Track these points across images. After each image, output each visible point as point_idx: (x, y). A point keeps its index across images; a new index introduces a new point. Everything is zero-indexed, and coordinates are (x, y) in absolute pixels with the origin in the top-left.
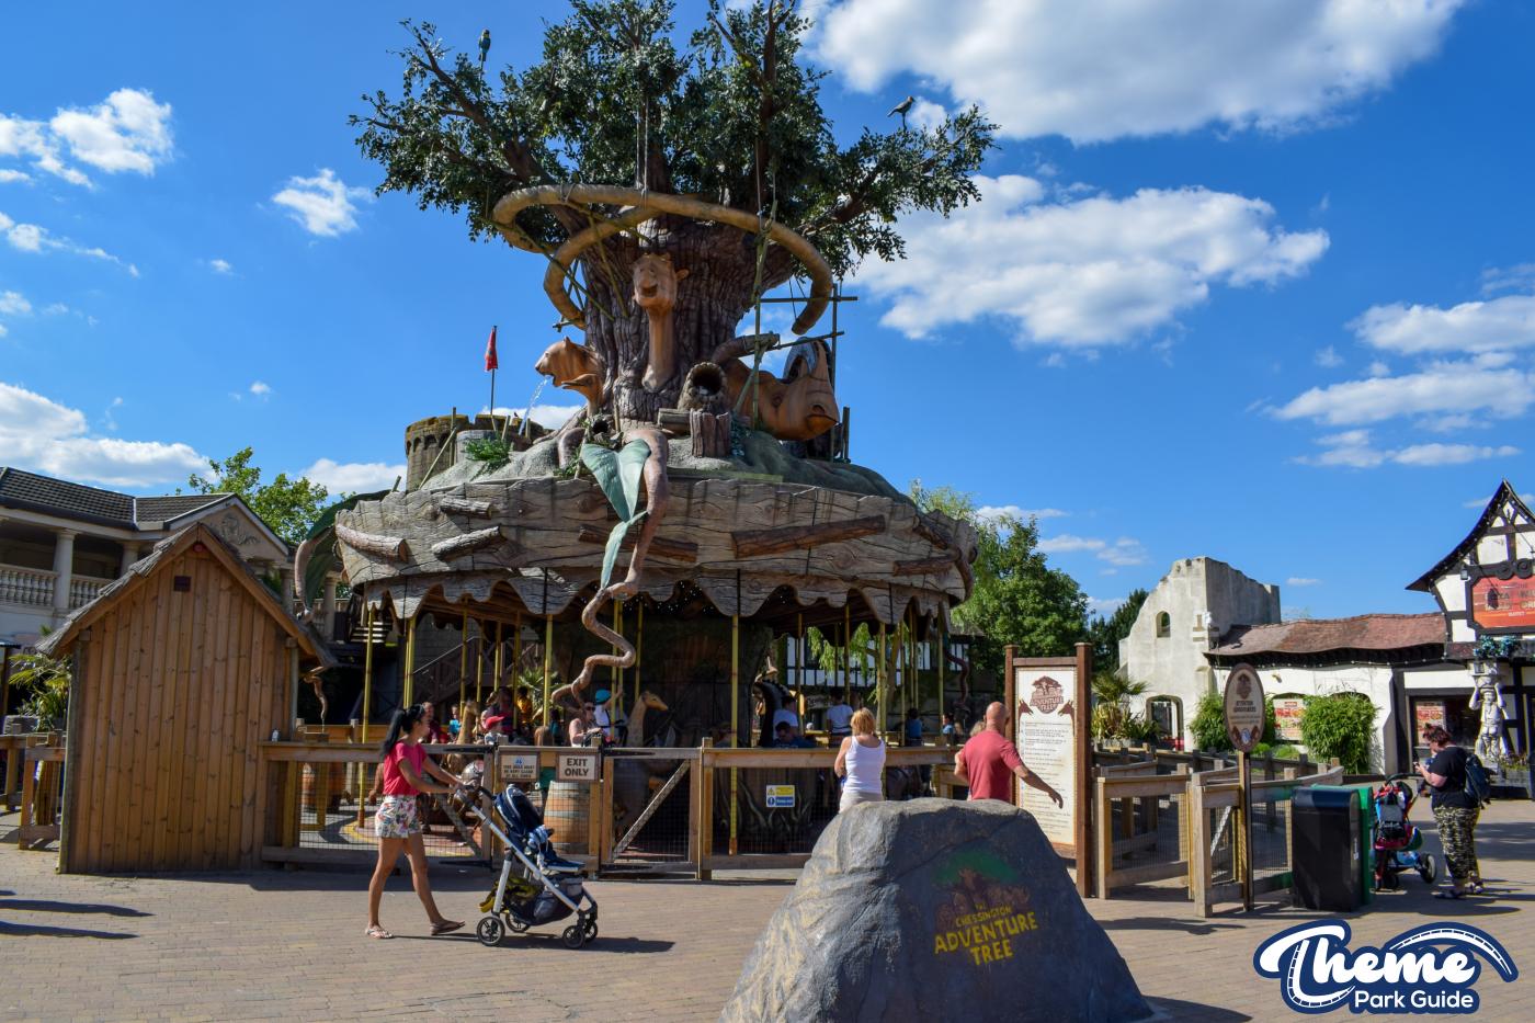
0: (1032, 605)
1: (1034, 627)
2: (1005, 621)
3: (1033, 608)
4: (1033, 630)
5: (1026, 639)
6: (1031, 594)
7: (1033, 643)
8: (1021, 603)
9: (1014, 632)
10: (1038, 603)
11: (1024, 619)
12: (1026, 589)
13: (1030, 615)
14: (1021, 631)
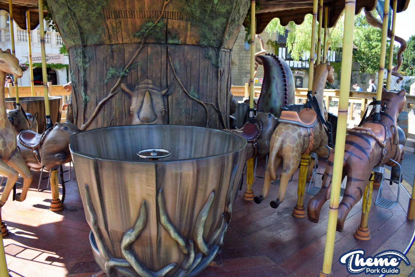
0: (376, 37)
1: (377, 46)
2: (365, 43)
3: (377, 39)
4: (376, 47)
5: (373, 50)
6: (376, 33)
7: (376, 52)
8: (372, 37)
9: (369, 48)
10: (379, 37)
11: (372, 43)
12: (374, 32)
13: (375, 41)
14: (371, 47)
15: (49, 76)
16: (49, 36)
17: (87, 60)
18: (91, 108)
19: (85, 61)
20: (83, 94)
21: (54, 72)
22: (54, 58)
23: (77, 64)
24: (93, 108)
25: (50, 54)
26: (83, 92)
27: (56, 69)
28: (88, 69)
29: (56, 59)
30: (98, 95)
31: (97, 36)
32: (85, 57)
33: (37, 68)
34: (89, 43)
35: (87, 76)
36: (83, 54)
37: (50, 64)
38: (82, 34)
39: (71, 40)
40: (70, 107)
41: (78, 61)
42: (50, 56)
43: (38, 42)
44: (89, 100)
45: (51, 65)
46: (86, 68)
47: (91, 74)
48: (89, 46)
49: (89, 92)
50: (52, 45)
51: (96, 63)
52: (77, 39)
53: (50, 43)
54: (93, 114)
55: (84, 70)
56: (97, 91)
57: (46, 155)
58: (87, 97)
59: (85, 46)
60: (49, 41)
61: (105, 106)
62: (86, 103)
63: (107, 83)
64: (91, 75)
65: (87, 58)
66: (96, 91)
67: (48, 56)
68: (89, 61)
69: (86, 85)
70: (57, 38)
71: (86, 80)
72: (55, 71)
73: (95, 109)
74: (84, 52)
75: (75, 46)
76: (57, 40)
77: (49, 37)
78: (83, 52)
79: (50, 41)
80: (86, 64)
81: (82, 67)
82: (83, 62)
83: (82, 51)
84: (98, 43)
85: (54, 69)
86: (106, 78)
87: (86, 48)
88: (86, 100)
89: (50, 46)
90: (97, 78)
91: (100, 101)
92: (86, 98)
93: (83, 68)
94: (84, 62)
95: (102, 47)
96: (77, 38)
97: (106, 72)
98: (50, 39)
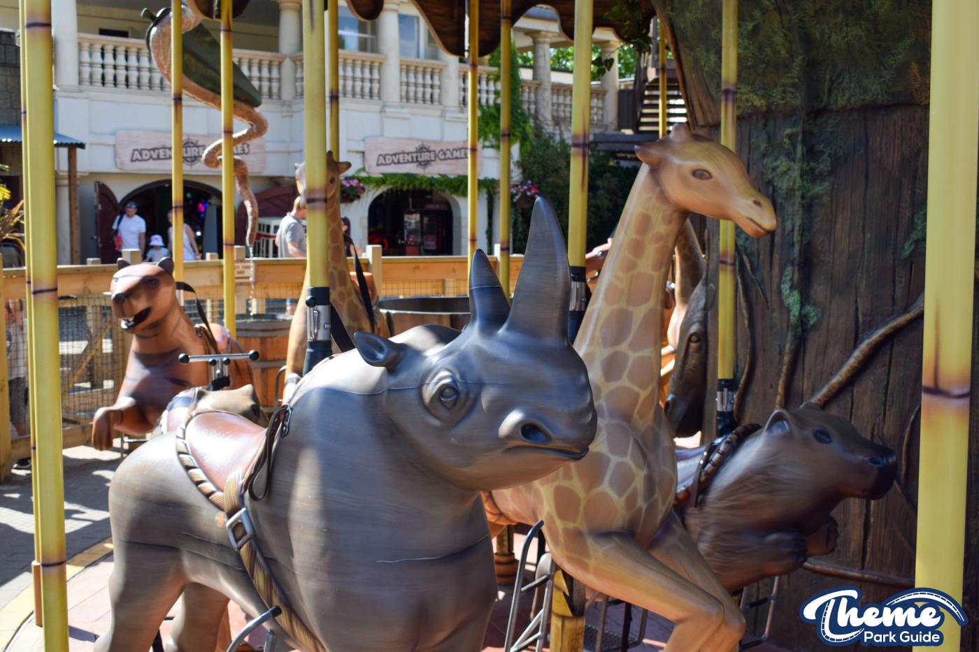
15: (426, 220)
16: (436, 78)
17: (823, 166)
18: (825, 353)
19: (813, 170)
20: (793, 299)
21: (443, 208)
22: (449, 155)
23: (770, 182)
24: (834, 353)
25: (435, 142)
26: (792, 288)
27: (455, 196)
28: (826, 199)
29: (457, 158)
30: (864, 305)
31: (885, 73)
32: (811, 153)
33: (392, 190)
34: (842, 101)
35: (816, 227)
36: (803, 142)
37: (436, 176)
38: (812, 65)
39: (753, 91)
40: (693, 345)
41: (774, 169)
42: (438, 149)
43: (401, 98)
44: (819, 322)
45: (437, 180)
46: (812, 198)
47: (840, 219)
48: (838, 112)
49: (820, 291)
50: (444, 111)
51: (867, 177)
52: (784, 85)
53: (440, 103)
54: (836, 379)
55: (803, 206)
56: (862, 289)
57: (727, 533)
58: (808, 308)
59: (816, 112)
60: (436, 97)
61: (896, 349)
62: (804, 331)
63: (911, 256)
64: (838, 226)
65: (825, 157)
66: (857, 288)
67: (432, 148)
68: (831, 173)
69: (807, 265)
70: (462, 85)
71: (809, 244)
72: (448, 204)
73: (849, 357)
74: (812, 134)
75: (769, 111)
76: (462, 93)
77: (436, 82)
78: (808, 136)
79: (440, 95)
80: (813, 181)
81: (798, 194)
82: (803, 174)
83: (804, 132)
84: (880, 100)
85: (447, 194)
86: (907, 237)
87: (819, 121)
88: (803, 319)
89: (438, 113)
90: (868, 236)
91: (871, 326)
92: (804, 312)
93: (803, 197)
94: (810, 175)
95: (897, 116)
96: (784, 81)
97: (908, 214)
98: (440, 87)
